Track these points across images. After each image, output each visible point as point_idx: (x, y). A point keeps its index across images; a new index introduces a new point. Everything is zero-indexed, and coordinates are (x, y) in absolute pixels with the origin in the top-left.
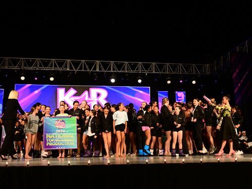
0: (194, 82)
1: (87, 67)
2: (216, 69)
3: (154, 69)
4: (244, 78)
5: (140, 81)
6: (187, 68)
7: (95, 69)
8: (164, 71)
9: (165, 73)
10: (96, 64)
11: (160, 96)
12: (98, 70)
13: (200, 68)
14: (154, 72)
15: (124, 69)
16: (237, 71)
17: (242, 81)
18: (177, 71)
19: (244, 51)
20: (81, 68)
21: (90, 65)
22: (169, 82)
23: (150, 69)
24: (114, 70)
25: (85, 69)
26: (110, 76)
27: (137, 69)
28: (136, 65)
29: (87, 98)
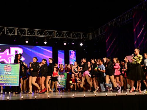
0: (81, 44)
1: (8, 31)
2: (95, 36)
3: (55, 34)
4: (112, 43)
5: (45, 43)
6: (77, 35)
7: (14, 33)
8: (62, 37)
9: (63, 38)
10: (15, 30)
11: (59, 53)
12: (16, 34)
13: (85, 35)
14: (55, 37)
15: (34, 34)
16: (109, 38)
17: (111, 44)
18: (71, 37)
19: (113, 25)
20: (4, 32)
21: (11, 31)
22: (65, 44)
23: (53, 35)
24: (27, 34)
25: (7, 33)
26: (25, 38)
27: (44, 35)
28: (43, 32)
29: (8, 54)
